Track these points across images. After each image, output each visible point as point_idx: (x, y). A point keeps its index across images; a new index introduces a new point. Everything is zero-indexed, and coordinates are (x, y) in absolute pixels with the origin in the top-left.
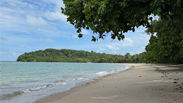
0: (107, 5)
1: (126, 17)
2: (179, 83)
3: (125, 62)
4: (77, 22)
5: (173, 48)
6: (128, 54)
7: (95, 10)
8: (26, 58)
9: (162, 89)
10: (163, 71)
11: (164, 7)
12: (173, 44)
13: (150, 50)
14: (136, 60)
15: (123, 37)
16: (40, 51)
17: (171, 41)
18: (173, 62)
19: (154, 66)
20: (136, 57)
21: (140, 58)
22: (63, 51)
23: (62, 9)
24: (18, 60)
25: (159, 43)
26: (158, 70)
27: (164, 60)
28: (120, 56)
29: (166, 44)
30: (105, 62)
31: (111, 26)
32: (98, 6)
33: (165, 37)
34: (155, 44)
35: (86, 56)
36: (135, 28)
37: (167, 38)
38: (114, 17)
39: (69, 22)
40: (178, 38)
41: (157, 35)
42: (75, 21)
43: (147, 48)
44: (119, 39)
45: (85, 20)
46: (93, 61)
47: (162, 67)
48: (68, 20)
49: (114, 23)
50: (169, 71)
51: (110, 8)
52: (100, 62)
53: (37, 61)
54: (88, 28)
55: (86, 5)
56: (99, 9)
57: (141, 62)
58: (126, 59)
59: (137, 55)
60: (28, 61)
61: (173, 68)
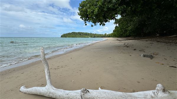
0: (98, 10)
1: (106, 15)
2: (126, 44)
3: (105, 37)
4: (85, 19)
5: (125, 31)
6: (106, 34)
7: (93, 12)
8: (64, 36)
9: (119, 47)
10: (120, 40)
11: (123, 11)
12: (125, 29)
13: (115, 32)
14: (109, 36)
15: (104, 25)
16: (69, 33)
17: (124, 28)
18: (124, 37)
19: (116, 38)
20: (109, 35)
21: (111, 35)
22: (79, 33)
23: (78, 13)
24: (61, 37)
25: (119, 28)
26: (117, 40)
27: (120, 36)
28: (102, 35)
29: (122, 29)
30: (96, 37)
31: (100, 19)
32: (94, 10)
33: (122, 26)
34: (117, 29)
35: (89, 35)
36: (110, 20)
37: (123, 26)
38: (101, 16)
39: (81, 19)
40: (127, 26)
41: (118, 25)
42: (84, 18)
43: (114, 31)
44: (103, 26)
45: (88, 18)
46: (91, 37)
47: (119, 39)
48: (81, 18)
49: (101, 18)
50: (122, 40)
51: (99, 11)
52: (94, 37)
53: (69, 37)
54: (89, 22)
55: (89, 10)
56: (95, 11)
57: (111, 37)
58: (105, 36)
59: (109, 34)
60: (65, 37)
61: (122, 39)
